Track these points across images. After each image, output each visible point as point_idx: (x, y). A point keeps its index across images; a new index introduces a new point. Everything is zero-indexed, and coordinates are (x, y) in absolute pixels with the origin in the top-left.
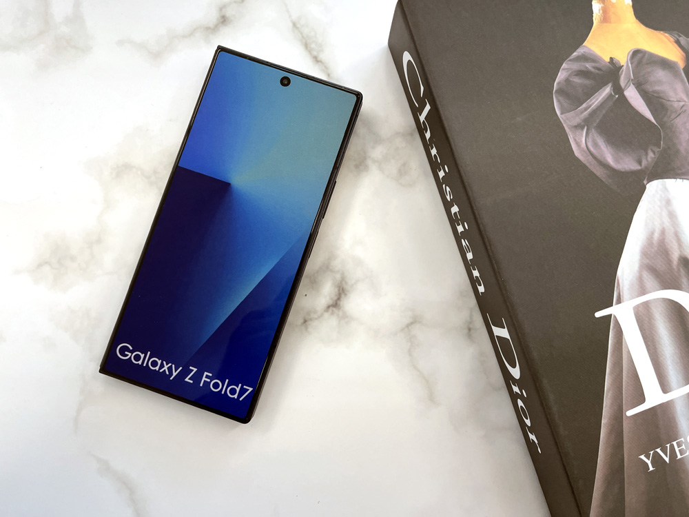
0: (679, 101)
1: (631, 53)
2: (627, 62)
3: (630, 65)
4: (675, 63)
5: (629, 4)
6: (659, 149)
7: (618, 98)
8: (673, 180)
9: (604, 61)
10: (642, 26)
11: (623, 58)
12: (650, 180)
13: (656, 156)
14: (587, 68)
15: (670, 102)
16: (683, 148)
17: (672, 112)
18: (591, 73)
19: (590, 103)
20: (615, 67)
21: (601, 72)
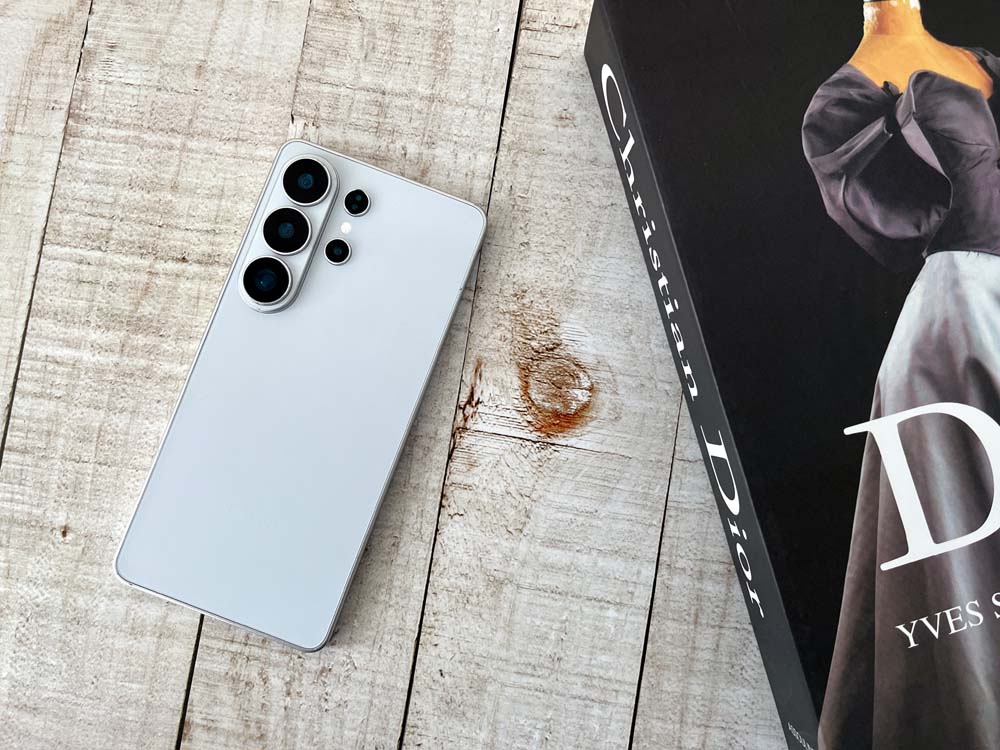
0: (980, 144)
1: (914, 76)
2: (909, 88)
3: (912, 93)
4: (976, 92)
5: (915, 8)
6: (946, 210)
7: (892, 138)
8: (964, 253)
9: (875, 86)
10: (933, 39)
11: (902, 83)
12: (931, 252)
13: (942, 219)
14: (851, 95)
15: (966, 146)
16: (981, 209)
17: (968, 159)
18: (856, 102)
19: (853, 144)
20: (890, 95)
21: (870, 102)
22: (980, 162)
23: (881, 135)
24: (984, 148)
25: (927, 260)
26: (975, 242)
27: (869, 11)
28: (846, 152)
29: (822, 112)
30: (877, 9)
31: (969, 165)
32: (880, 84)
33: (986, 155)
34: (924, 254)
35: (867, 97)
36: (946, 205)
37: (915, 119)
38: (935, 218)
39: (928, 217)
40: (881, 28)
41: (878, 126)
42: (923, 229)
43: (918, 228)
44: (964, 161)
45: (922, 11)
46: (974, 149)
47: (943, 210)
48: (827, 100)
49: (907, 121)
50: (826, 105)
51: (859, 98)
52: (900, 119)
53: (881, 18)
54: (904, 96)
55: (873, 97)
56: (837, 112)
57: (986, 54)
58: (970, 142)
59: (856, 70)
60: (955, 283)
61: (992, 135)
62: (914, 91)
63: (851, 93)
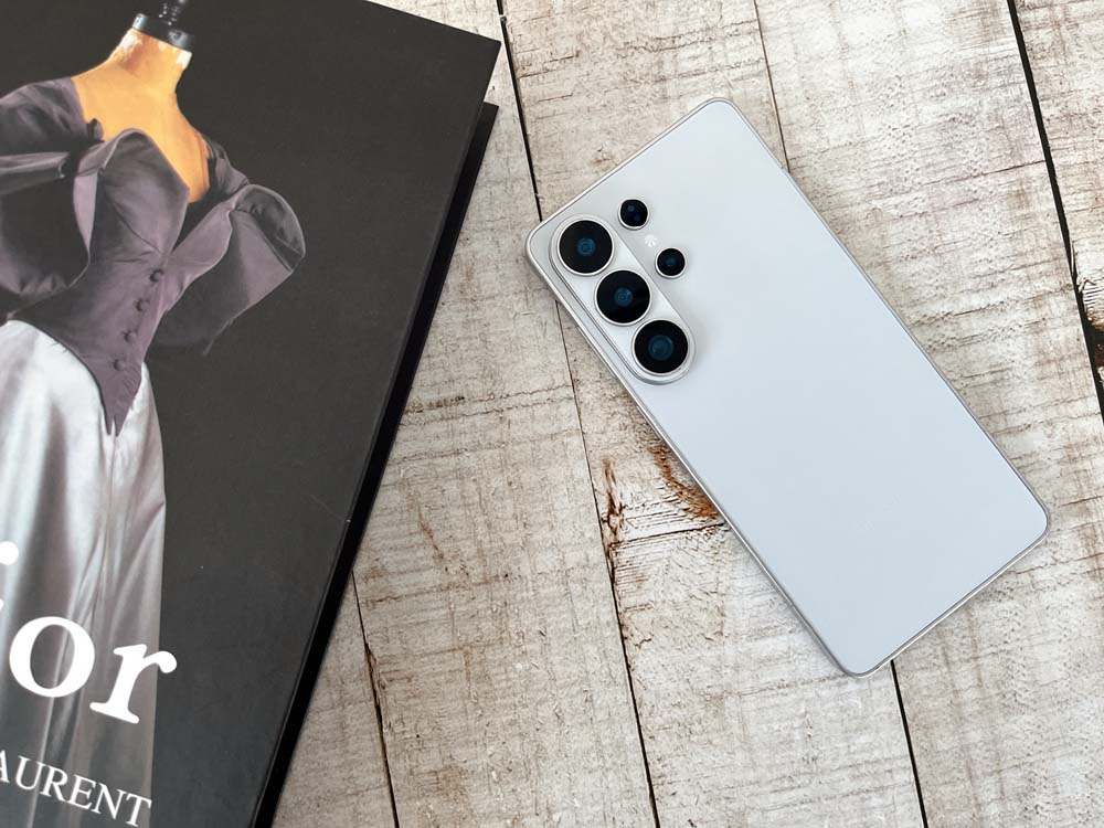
0: (148, 243)
1: (128, 133)
2: (114, 141)
3: (114, 147)
4: (184, 188)
5: (181, 65)
6: (64, 286)
7: (63, 180)
8: (51, 341)
9: (82, 117)
10: (176, 107)
11: (111, 131)
12: (17, 317)
13: (54, 292)
14: (50, 110)
15: (132, 236)
16: (101, 307)
17: (125, 250)
18: (53, 122)
19: (19, 161)
20: (91, 136)
21: (64, 129)
22: (133, 261)
23: (53, 170)
24: (151, 249)
25: (9, 323)
26: (71, 337)
27: (131, 39)
28: (8, 165)
29: (12, 111)
30: (140, 42)
31: (121, 256)
32: (88, 118)
33: (147, 257)
34: (10, 315)
35: (66, 124)
36: (68, 280)
37: (99, 175)
38: (47, 285)
39: (41, 280)
40: (129, 64)
41: (55, 159)
42: (28, 290)
43: (23, 285)
44: (119, 248)
45: (185, 74)
46: (138, 243)
47: (61, 284)
48: (24, 102)
49: (88, 172)
50: (20, 106)
51: (57, 120)
52: (84, 164)
53: (138, 52)
54: (103, 146)
55: (73, 128)
56: (26, 120)
57: (222, 156)
58: (139, 233)
59: (74, 90)
60: (20, 365)
61: (168, 241)
62: (118, 146)
63: (54, 110)
